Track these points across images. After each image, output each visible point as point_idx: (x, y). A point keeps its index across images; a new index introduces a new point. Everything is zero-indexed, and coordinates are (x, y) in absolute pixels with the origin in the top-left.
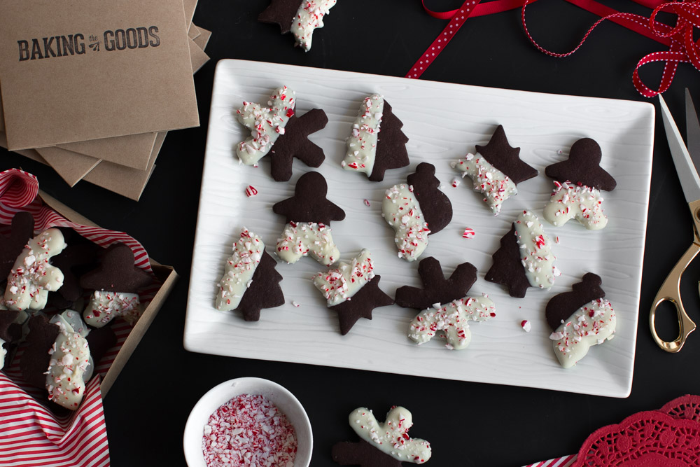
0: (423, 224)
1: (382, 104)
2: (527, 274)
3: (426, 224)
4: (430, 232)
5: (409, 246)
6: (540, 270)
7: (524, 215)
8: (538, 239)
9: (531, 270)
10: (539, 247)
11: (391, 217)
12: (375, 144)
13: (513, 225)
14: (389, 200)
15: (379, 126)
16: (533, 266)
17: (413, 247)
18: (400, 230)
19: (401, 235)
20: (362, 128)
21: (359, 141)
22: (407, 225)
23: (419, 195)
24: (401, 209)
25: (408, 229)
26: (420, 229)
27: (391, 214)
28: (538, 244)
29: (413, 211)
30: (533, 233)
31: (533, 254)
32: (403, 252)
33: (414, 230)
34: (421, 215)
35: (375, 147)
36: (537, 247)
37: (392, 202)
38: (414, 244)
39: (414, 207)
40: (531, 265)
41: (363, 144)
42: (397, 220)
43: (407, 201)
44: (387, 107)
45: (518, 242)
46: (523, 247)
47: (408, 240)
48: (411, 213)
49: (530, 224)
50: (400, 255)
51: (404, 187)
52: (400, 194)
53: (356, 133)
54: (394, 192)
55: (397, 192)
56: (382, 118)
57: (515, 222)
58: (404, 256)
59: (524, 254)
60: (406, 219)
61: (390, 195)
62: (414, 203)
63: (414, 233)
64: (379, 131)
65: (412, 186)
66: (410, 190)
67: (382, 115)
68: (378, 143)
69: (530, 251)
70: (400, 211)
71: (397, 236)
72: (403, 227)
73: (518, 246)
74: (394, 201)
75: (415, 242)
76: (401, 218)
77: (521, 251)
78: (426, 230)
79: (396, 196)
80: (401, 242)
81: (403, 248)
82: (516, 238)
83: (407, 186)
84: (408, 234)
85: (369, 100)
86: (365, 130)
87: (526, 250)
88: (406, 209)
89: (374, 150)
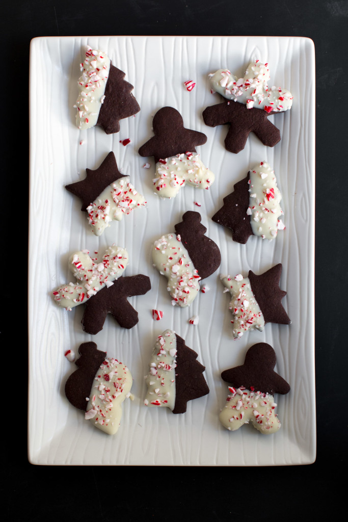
0: (193, 272)
1: (175, 340)
2: (252, 222)
3: (195, 271)
4: (200, 278)
5: (181, 293)
6: (264, 221)
7: (261, 166)
8: (268, 192)
9: (256, 219)
10: (268, 200)
11: (161, 268)
12: (173, 379)
13: (249, 174)
14: (158, 251)
15: (175, 361)
16: (259, 216)
17: (185, 295)
18: (172, 279)
19: (173, 284)
20: (159, 366)
21: (158, 378)
22: (178, 274)
23: (186, 243)
24: (171, 258)
25: (179, 278)
26: (190, 276)
27: (162, 264)
28: (268, 196)
29: (182, 260)
30: (265, 185)
31: (261, 205)
32: (176, 300)
33: (185, 278)
34: (190, 263)
35: (175, 382)
36: (266, 199)
37: (161, 253)
38: (185, 292)
39: (183, 256)
40: (257, 215)
41: (162, 381)
42: (168, 269)
43: (176, 250)
44: (180, 342)
45: (250, 190)
46: (254, 196)
47: (180, 289)
48: (180, 262)
49: (264, 176)
50: (174, 303)
51: (172, 237)
52: (169, 245)
53: (154, 371)
54: (163, 244)
55: (166, 243)
56: (177, 354)
57: (251, 171)
58: (178, 303)
59: (252, 203)
60: (177, 269)
61: (159, 246)
62: (183, 252)
63: (185, 281)
64: (175, 366)
65: (179, 236)
66: (178, 239)
67: (176, 351)
68: (177, 378)
69: (259, 201)
70: (170, 261)
71: (169, 284)
72: (173, 276)
73: (248, 194)
74: (163, 252)
75: (187, 289)
76: (171, 268)
77: (251, 199)
78: (196, 277)
79: (165, 247)
80: (173, 291)
81: (175, 296)
82: (248, 187)
83: (174, 235)
84: (179, 282)
85: (162, 338)
86: (161, 367)
87: (255, 199)
88: (176, 258)
89: (173, 385)
